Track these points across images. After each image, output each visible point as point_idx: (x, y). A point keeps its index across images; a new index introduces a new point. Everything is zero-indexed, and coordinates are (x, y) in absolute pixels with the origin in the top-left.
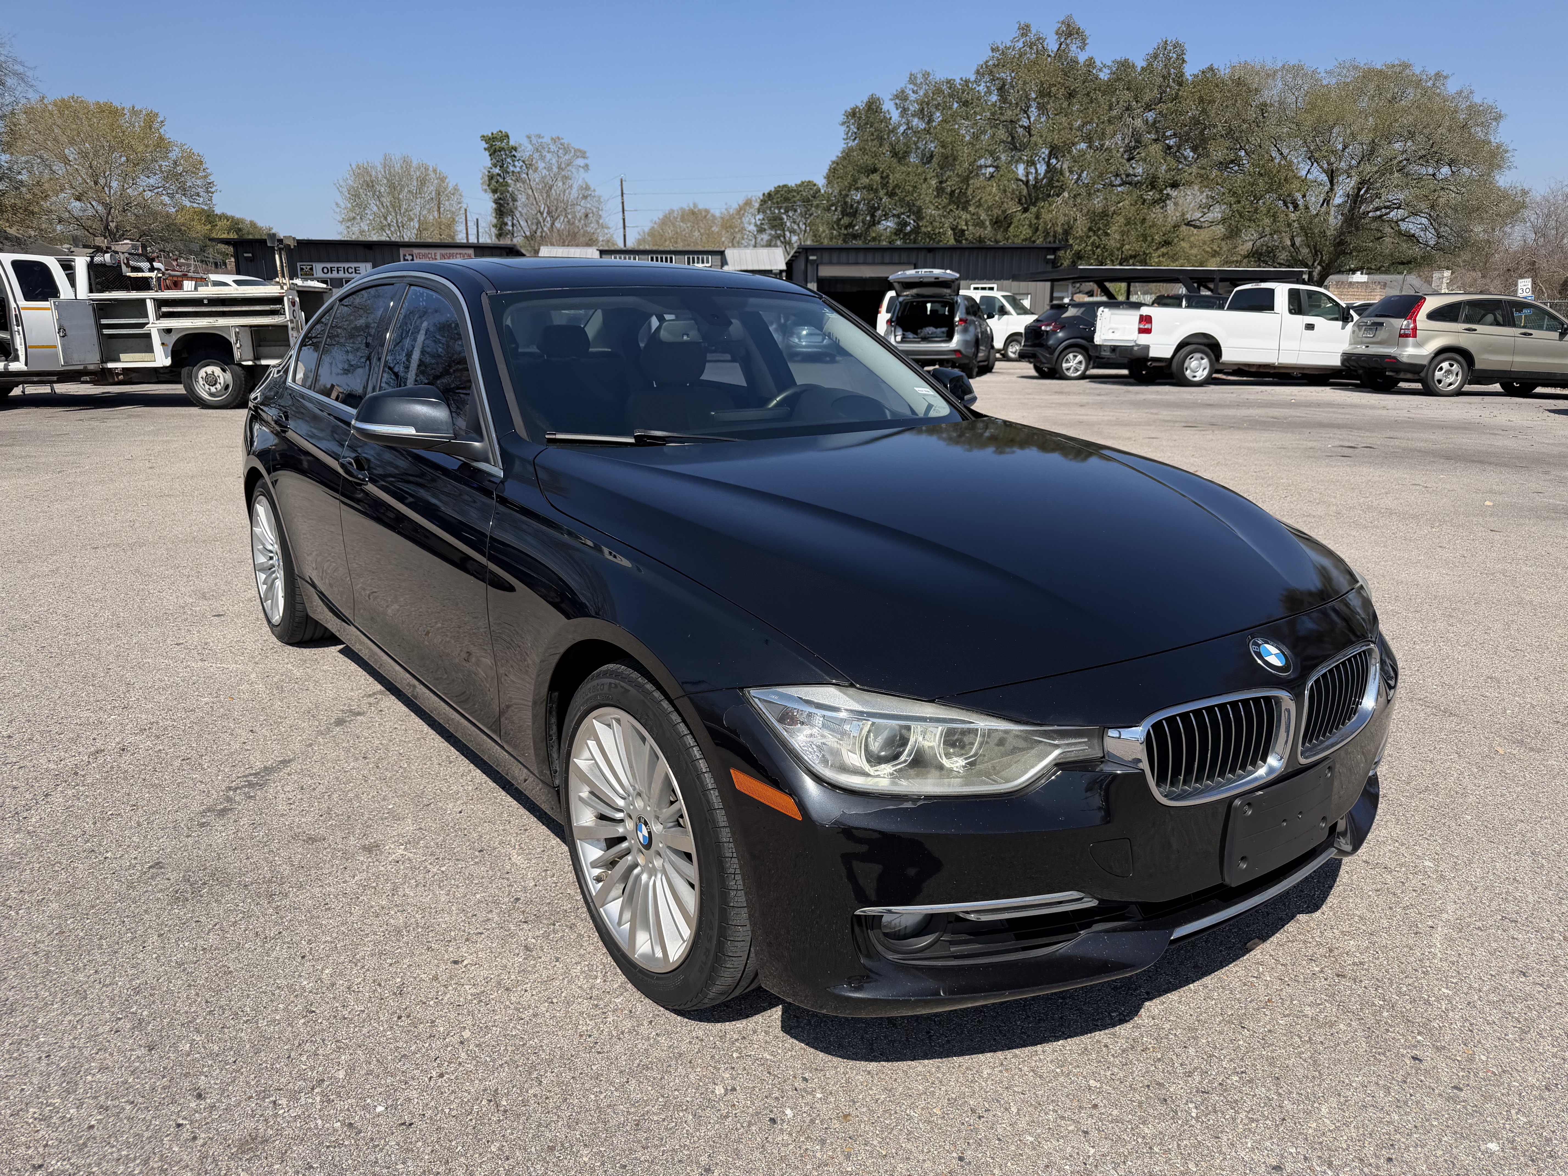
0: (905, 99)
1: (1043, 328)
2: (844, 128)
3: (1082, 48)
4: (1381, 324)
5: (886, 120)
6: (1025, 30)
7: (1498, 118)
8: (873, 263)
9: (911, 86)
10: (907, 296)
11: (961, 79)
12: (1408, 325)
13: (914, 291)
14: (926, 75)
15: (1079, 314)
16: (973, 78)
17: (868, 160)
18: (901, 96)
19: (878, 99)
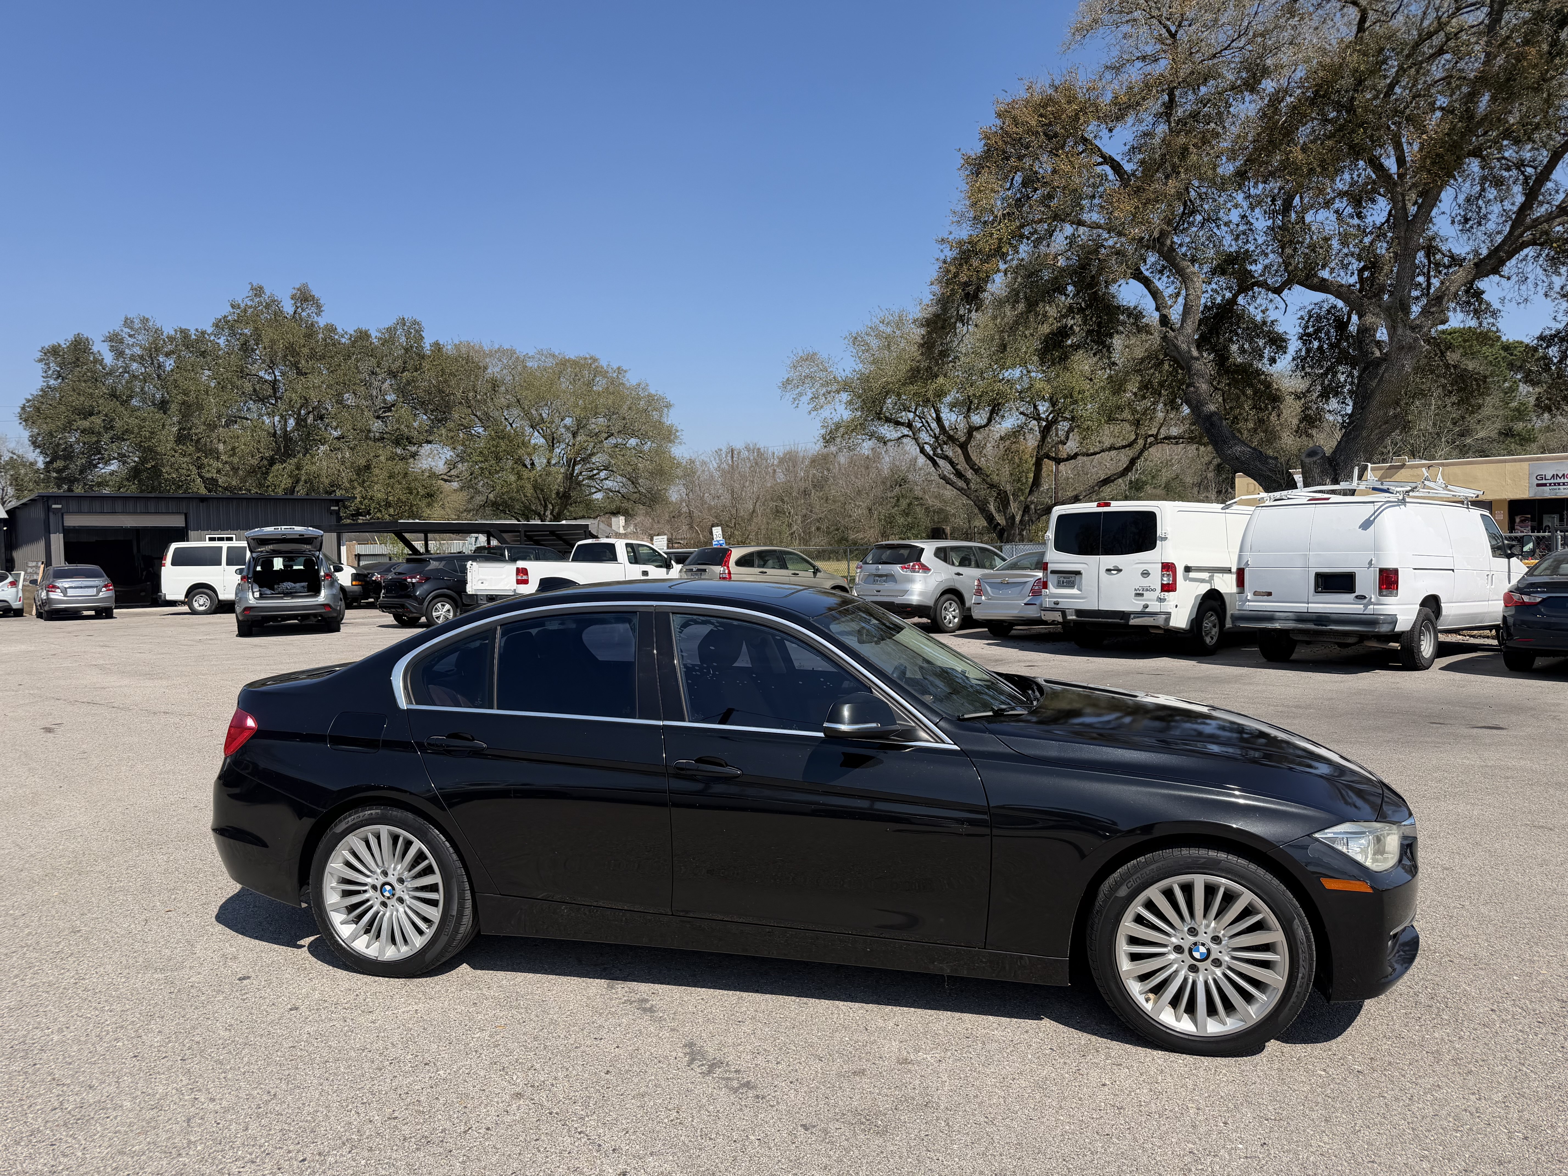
0: (121, 341)
1: (409, 580)
2: (41, 365)
3: (318, 314)
4: (705, 570)
5: (99, 361)
6: (258, 291)
7: (668, 406)
8: (135, 513)
9: (127, 330)
10: (262, 552)
11: (197, 330)
12: (724, 570)
13: (270, 547)
14: (144, 321)
15: (441, 567)
16: (210, 330)
17: (78, 401)
18: (115, 340)
19: (87, 339)
